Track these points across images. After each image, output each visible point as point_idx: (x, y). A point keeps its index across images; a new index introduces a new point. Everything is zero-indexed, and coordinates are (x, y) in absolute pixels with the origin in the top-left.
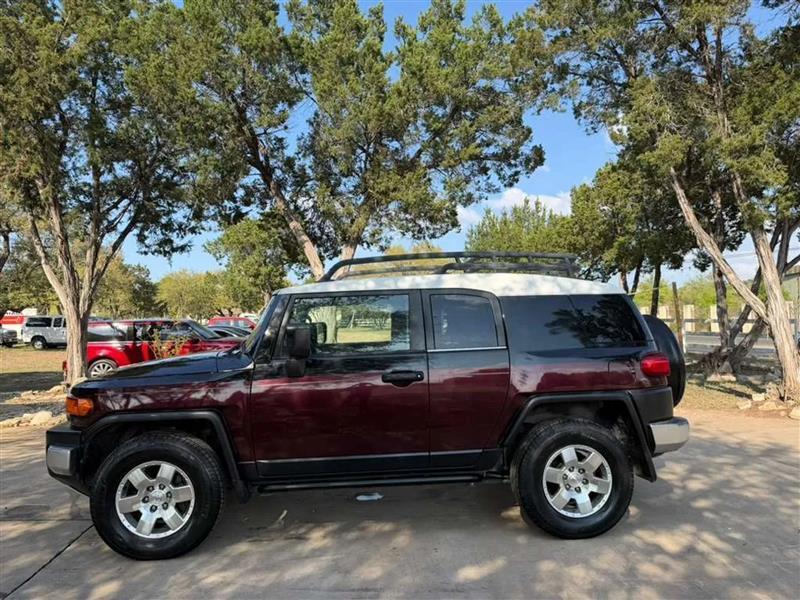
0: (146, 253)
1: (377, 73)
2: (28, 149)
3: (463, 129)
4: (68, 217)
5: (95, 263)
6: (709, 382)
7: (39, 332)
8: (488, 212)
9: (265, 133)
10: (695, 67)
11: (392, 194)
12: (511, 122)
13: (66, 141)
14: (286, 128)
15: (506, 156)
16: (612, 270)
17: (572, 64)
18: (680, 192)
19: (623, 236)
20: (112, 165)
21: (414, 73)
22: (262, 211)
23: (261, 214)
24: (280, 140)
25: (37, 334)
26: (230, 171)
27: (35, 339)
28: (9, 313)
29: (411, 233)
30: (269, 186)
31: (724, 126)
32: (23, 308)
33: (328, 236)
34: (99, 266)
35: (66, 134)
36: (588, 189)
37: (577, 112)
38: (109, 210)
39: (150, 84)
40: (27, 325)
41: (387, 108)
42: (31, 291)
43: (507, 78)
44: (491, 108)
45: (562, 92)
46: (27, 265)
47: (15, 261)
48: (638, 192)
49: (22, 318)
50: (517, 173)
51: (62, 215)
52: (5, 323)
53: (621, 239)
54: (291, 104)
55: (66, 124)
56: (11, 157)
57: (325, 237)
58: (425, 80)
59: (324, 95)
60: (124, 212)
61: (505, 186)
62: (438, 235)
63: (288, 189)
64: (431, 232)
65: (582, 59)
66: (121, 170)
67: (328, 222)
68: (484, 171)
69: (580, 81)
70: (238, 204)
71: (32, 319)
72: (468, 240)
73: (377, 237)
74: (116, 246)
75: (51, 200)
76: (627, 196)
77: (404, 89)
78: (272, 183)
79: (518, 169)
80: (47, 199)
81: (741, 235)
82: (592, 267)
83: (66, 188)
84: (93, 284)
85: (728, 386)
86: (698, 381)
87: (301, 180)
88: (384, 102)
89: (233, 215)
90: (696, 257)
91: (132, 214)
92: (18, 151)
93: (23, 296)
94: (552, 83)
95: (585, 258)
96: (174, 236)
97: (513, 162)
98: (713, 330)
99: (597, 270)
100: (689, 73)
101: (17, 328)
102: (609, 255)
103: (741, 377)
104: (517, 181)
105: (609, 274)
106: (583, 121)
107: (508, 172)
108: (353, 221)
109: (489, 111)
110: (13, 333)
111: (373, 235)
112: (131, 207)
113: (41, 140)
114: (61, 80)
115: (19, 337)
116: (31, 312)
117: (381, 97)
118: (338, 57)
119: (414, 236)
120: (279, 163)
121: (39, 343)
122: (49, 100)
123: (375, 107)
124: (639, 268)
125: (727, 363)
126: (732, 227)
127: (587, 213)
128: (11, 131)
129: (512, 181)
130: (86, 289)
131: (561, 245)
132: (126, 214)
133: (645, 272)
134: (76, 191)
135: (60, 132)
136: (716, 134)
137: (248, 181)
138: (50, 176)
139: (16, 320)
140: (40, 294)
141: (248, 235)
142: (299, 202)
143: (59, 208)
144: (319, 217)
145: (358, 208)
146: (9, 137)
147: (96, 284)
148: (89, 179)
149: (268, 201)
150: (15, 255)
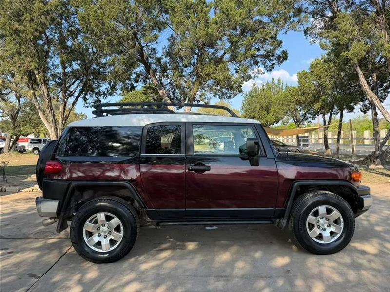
0: (87, 107)
1: (205, 13)
2: (31, 55)
3: (248, 41)
4: (51, 89)
5: (64, 112)
6: (370, 169)
7: (36, 146)
8: (254, 85)
9: (146, 45)
10: (369, 7)
11: (212, 75)
12: (271, 38)
13: (49, 51)
14: (157, 43)
15: (268, 56)
16: (317, 113)
17: (304, 7)
18: (360, 72)
19: (324, 96)
20: (71, 63)
21: (224, 13)
22: (144, 86)
23: (145, 87)
24: (154, 49)
25: (35, 147)
26: (130, 65)
27: (35, 149)
28: (22, 137)
29: (218, 96)
30: (149, 72)
31: (385, 37)
32: (28, 134)
33: (177, 98)
34: (66, 113)
35: (49, 47)
36: (307, 72)
37: (305, 32)
38: (70, 86)
39: (91, 21)
40: (30, 143)
41: (210, 30)
42: (32, 126)
43: (269, 15)
44: (262, 30)
45: (299, 21)
46: (29, 114)
47: (24, 111)
48: (333, 73)
49: (28, 139)
50: (274, 64)
51: (48, 88)
52: (20, 142)
53: (323, 97)
54: (160, 30)
55: (49, 42)
56: (23, 59)
57: (175, 98)
58: (230, 16)
59: (178, 25)
60: (78, 86)
61: (267, 70)
62: (232, 97)
63: (158, 74)
64: (229, 95)
65: (309, 5)
66: (76, 66)
67: (177, 91)
68: (256, 63)
69: (308, 15)
70: (132, 82)
71: (32, 140)
72: (244, 99)
73: (203, 97)
74: (74, 104)
75: (42, 80)
76: (327, 76)
77: (219, 21)
78: (151, 71)
79: (274, 62)
80: (41, 80)
81: (385, 95)
82: (307, 112)
83: (49, 75)
84: (64, 122)
85: (381, 171)
86: (365, 169)
87: (164, 69)
88: (208, 28)
89: (130, 87)
90: (361, 107)
91: (81, 87)
92: (26, 56)
93: (28, 128)
94: (293, 18)
95: (304, 108)
96: (101, 98)
97: (271, 58)
98: (365, 143)
99: (310, 113)
100: (366, 10)
101: (26, 144)
102: (317, 106)
103: (386, 167)
104: (273, 68)
105: (315, 115)
106: (309, 37)
107: (269, 63)
108: (191, 90)
109: (261, 32)
110: (24, 147)
111: (201, 96)
112: (81, 84)
113: (37, 51)
114: (46, 18)
115: (27, 148)
116: (32, 136)
117: (207, 25)
118: (186, 5)
119: (219, 97)
120: (154, 61)
121: (37, 151)
122: (41, 29)
123: (204, 30)
124: (331, 112)
125: (378, 160)
126: (380, 91)
127: (306, 85)
128: (22, 46)
129: (271, 69)
130: (61, 125)
131: (292, 101)
132: (78, 87)
133: (335, 114)
134: (54, 76)
135: (46, 47)
136: (380, 42)
137: (138, 70)
138: (42, 69)
139: (25, 140)
140: (36, 127)
141: (135, 98)
142: (163, 81)
143: (46, 84)
144: (172, 88)
145: (193, 83)
146: (22, 50)
147: (65, 122)
148: (60, 70)
149: (148, 80)
150: (23, 108)
